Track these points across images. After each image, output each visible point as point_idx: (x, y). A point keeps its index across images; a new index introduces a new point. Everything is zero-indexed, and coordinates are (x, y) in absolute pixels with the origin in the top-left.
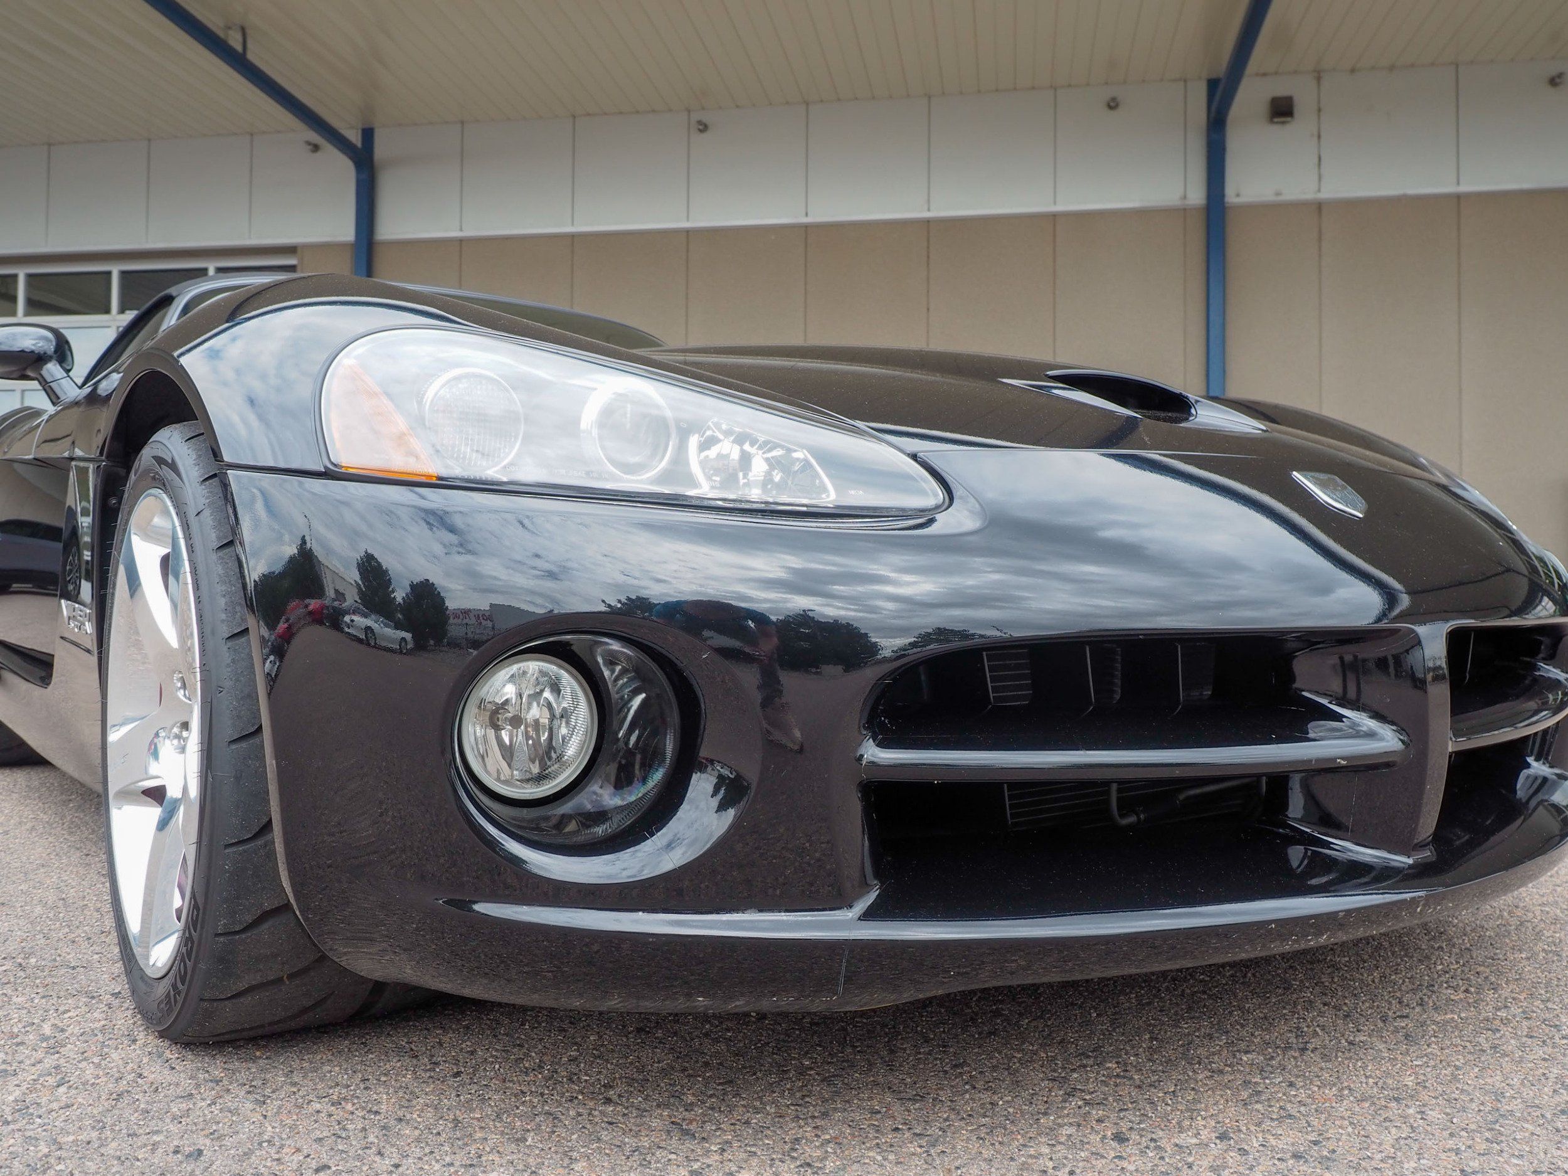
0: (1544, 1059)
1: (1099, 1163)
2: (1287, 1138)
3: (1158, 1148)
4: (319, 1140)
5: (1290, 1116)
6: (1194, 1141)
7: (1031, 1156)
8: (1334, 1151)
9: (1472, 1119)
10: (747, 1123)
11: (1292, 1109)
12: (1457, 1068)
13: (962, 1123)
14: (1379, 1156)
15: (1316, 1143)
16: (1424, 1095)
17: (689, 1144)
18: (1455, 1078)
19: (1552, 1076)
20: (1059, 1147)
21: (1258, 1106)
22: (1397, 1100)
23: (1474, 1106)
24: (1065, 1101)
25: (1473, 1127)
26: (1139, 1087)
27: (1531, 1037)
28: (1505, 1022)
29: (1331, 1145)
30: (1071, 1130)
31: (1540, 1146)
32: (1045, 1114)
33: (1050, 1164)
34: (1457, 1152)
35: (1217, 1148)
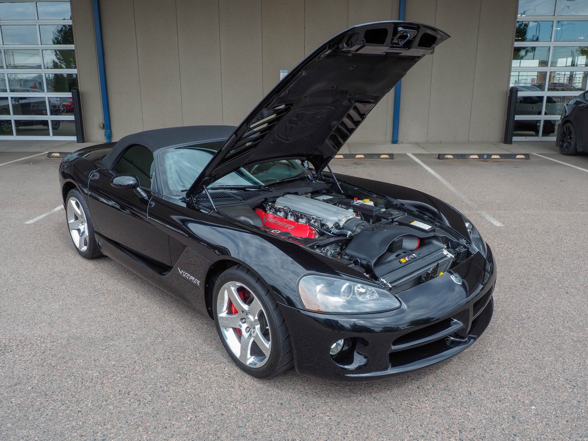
0: (481, 362)
1: (417, 394)
2: (443, 386)
3: (424, 389)
4: (298, 399)
5: (442, 380)
6: (429, 387)
7: (406, 393)
8: (449, 388)
9: (469, 379)
10: (361, 389)
11: (443, 378)
12: (467, 366)
13: (394, 386)
14: (456, 389)
15: (447, 386)
16: (462, 373)
17: (355, 395)
18: (467, 369)
19: (481, 367)
20: (410, 391)
21: (437, 378)
22: (458, 375)
23: (469, 375)
24: (408, 379)
25: (469, 380)
26: (418, 374)
27: (479, 356)
28: (475, 351)
29: (449, 387)
30: (410, 387)
31: (479, 384)
32: (406, 383)
33: (410, 395)
34: (467, 387)
35: (433, 388)
